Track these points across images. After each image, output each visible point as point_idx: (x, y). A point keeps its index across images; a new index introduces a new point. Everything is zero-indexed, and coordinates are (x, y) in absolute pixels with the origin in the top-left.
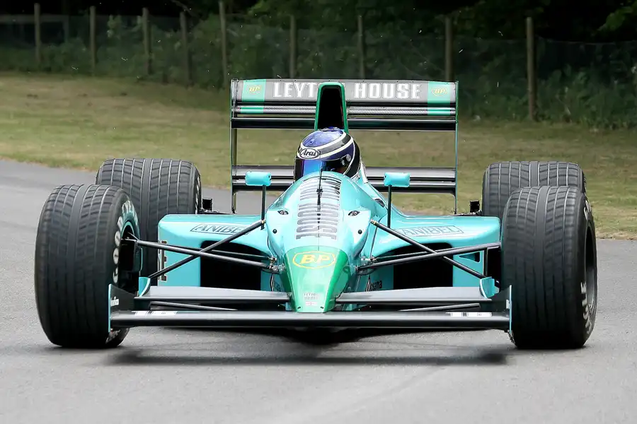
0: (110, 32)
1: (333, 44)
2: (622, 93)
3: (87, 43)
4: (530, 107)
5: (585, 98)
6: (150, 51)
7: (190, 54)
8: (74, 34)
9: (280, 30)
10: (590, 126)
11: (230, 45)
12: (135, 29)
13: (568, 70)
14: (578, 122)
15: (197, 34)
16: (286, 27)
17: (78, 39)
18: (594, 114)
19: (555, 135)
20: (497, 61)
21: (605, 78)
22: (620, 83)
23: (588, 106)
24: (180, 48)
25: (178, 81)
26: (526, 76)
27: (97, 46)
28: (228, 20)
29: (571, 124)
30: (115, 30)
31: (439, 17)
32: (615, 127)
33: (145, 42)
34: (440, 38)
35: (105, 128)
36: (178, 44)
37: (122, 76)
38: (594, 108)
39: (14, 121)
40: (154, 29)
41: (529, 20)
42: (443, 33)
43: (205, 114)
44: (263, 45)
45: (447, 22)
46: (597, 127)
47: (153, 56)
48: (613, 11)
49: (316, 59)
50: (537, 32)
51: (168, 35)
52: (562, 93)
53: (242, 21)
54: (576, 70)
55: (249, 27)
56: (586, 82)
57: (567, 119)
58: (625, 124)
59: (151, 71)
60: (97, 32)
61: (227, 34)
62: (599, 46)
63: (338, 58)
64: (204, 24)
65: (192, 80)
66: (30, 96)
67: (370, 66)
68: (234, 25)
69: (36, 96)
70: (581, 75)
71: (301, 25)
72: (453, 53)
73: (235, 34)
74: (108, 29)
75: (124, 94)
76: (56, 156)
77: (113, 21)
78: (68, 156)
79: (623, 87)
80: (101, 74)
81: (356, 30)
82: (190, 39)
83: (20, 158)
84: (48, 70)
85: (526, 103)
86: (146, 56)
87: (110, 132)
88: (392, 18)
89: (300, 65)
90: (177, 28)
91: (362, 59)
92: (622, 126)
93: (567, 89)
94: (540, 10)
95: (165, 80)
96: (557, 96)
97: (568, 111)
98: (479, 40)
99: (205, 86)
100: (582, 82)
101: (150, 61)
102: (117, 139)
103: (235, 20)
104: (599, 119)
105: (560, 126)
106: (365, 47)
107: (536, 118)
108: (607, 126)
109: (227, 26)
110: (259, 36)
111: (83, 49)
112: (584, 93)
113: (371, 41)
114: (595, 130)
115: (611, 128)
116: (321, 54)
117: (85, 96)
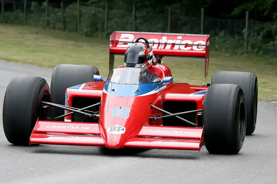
0: (32, 8)
1: (123, 16)
2: (239, 40)
3: (23, 13)
5: (224, 42)
6: (48, 16)
7: (64, 18)
8: (17, 8)
9: (101, 9)
10: (226, 52)
11: (81, 15)
12: (42, 7)
13: (217, 30)
14: (220, 51)
15: (67, 9)
16: (104, 8)
17: (19, 10)
18: (227, 48)
20: (189, 26)
21: (232, 34)
22: (238, 36)
23: (225, 45)
24: (61, 15)
25: (59, 29)
27: (27, 13)
28: (80, 5)
29: (218, 52)
30: (34, 7)
31: (166, 7)
32: (235, 54)
33: (46, 12)
34: (166, 15)
35: (29, 46)
36: (59, 14)
37: (36, 26)
38: (227, 46)
40: (50, 7)
41: (202, 10)
42: (168, 13)
43: (70, 42)
44: (94, 15)
45: (169, 9)
46: (229, 53)
47: (49, 18)
48: (237, 7)
49: (116, 22)
50: (205, 14)
51: (56, 10)
52: (215, 39)
53: (87, 5)
54: (221, 30)
55: (89, 8)
56: (225, 35)
57: (216, 50)
58: (240, 53)
59: (48, 24)
60: (27, 8)
61: (80, 10)
62: (230, 21)
63: (125, 21)
64: (71, 6)
65: (65, 29)
67: (137, 25)
68: (83, 7)
69: (1, 33)
70: (222, 33)
71: (110, 8)
72: (171, 22)
73: (83, 11)
74: (32, 6)
75: (37, 33)
76: (9, 57)
77: (33, 4)
78: (14, 57)
79: (239, 38)
80: (28, 24)
81: (132, 11)
82: (64, 12)
84: (7, 22)
86: (46, 18)
87: (31, 48)
88: (146, 6)
89: (109, 24)
90: (59, 7)
91: (134, 23)
92: (238, 53)
93: (217, 38)
94: (207, 5)
95: (54, 29)
97: (217, 47)
98: (182, 17)
99: (70, 31)
100: (223, 35)
101: (48, 20)
102: (34, 51)
103: (84, 5)
104: (229, 50)
105: (213, 53)
106: (136, 18)
108: (232, 53)
109: (80, 7)
110: (93, 12)
111: (21, 14)
112: (224, 39)
113: (138, 15)
114: (228, 55)
115: (234, 54)
116: (117, 20)
117: (21, 33)
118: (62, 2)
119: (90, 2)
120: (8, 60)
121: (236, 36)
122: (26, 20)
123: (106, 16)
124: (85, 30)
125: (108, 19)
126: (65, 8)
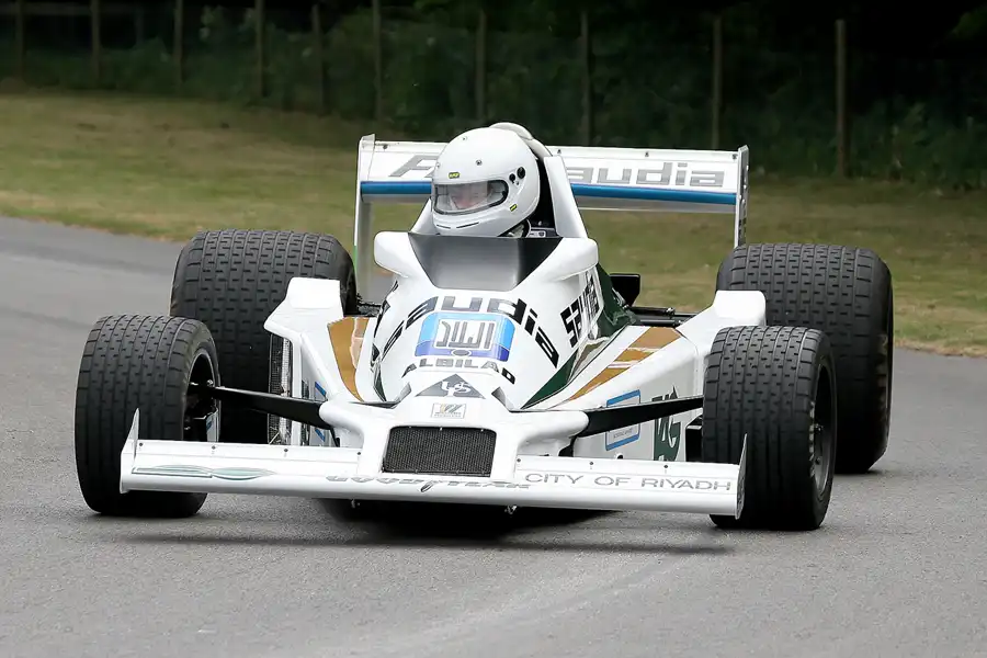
0: (205, 33)
1: (543, 56)
2: (980, 138)
3: (170, 52)
4: (840, 156)
5: (924, 143)
6: (265, 61)
7: (326, 66)
8: (150, 34)
9: (464, 33)
10: (931, 184)
11: (387, 54)
12: (242, 28)
13: (898, 101)
14: (913, 180)
15: (337, 35)
16: (472, 28)
17: (157, 42)
18: (936, 168)
19: (877, 198)
20: (791, 86)
21: (954, 113)
22: (976, 121)
23: (928, 157)
24: (312, 56)
25: (307, 108)
26: (834, 109)
27: (185, 52)
28: (384, 15)
29: (901, 183)
30: (212, 27)
31: (705, 16)
32: (968, 188)
33: (259, 46)
34: (705, 49)
35: (196, 176)
36: (307, 52)
37: (222, 99)
38: (936, 159)
39: (57, 164)
40: (272, 28)
41: (840, 24)
42: (710, 41)
44: (437, 54)
45: (717, 24)
46: (942, 187)
47: (270, 69)
48: (968, 10)
49: (517, 78)
50: (849, 42)
51: (293, 37)
52: (889, 135)
53: (407, 18)
54: (910, 101)
55: (414, 27)
56: (926, 119)
57: (896, 175)
59: (266, 93)
60: (186, 31)
61: (383, 37)
62: (942, 65)
63: (550, 76)
64: (348, 22)
65: (328, 107)
66: (82, 126)
67: (598, 90)
68: (396, 23)
69: (92, 127)
70: (918, 108)
71: (495, 25)
73: (394, 36)
74: (203, 26)
75: (225, 126)
76: (120, 217)
77: (209, 16)
78: (139, 217)
79: (981, 127)
80: (189, 95)
81: (579, 33)
82: (325, 45)
83: (68, 219)
84: (111, 88)
85: (834, 149)
86: (259, 68)
87: (205, 183)
88: (632, 17)
89: (493, 87)
90: (306, 26)
91: (587, 79)
92: (979, 187)
93: (896, 130)
95: (288, 105)
96: (881, 139)
97: (898, 164)
98: (764, 53)
99: (348, 116)
100: (920, 119)
101: (265, 77)
102: (214, 193)
103: (396, 16)
104: (944, 176)
105: (884, 185)
106: (592, 59)
107: (849, 173)
108: (956, 187)
109: (382, 25)
110: (431, 41)
111: (164, 57)
112: (921, 135)
113: (600, 51)
114: (938, 192)
115: (962, 188)
116: (525, 70)
117: (166, 127)
118: (315, 9)
119: (419, 5)
120: (119, 229)
121: (970, 120)
122: (185, 76)
123: (480, 57)
124: (402, 110)
125: (490, 67)
126: (325, 28)
